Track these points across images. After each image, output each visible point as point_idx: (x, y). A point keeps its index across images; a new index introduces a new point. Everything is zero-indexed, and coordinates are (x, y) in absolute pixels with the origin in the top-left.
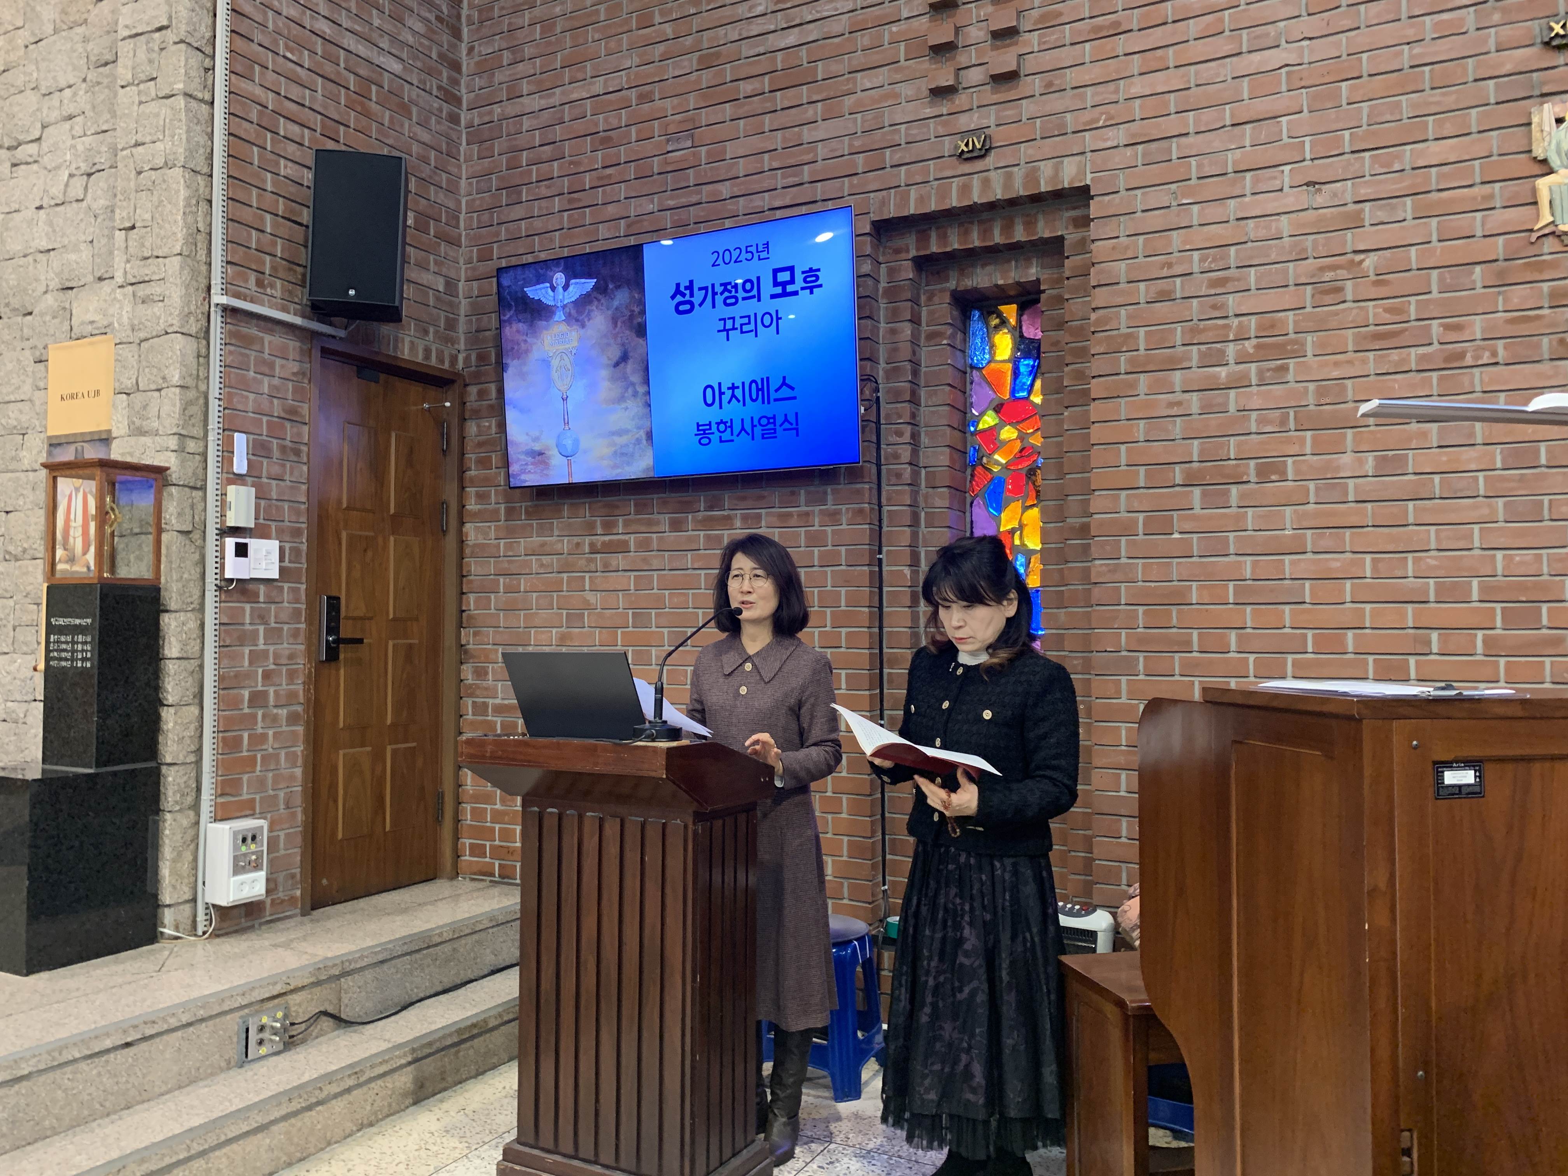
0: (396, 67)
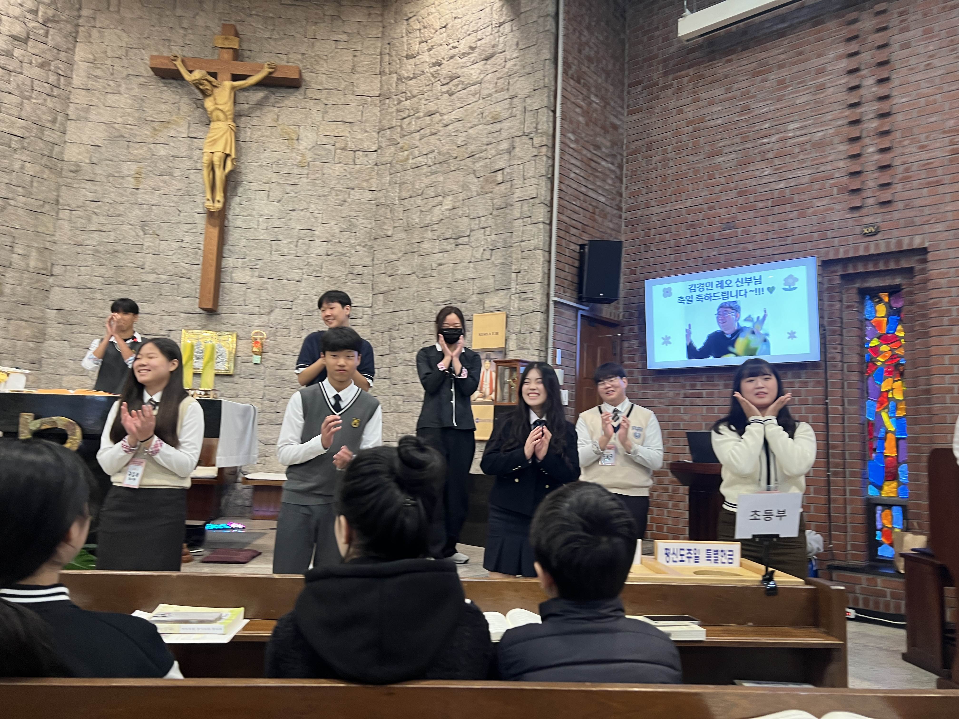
0: (603, 199)
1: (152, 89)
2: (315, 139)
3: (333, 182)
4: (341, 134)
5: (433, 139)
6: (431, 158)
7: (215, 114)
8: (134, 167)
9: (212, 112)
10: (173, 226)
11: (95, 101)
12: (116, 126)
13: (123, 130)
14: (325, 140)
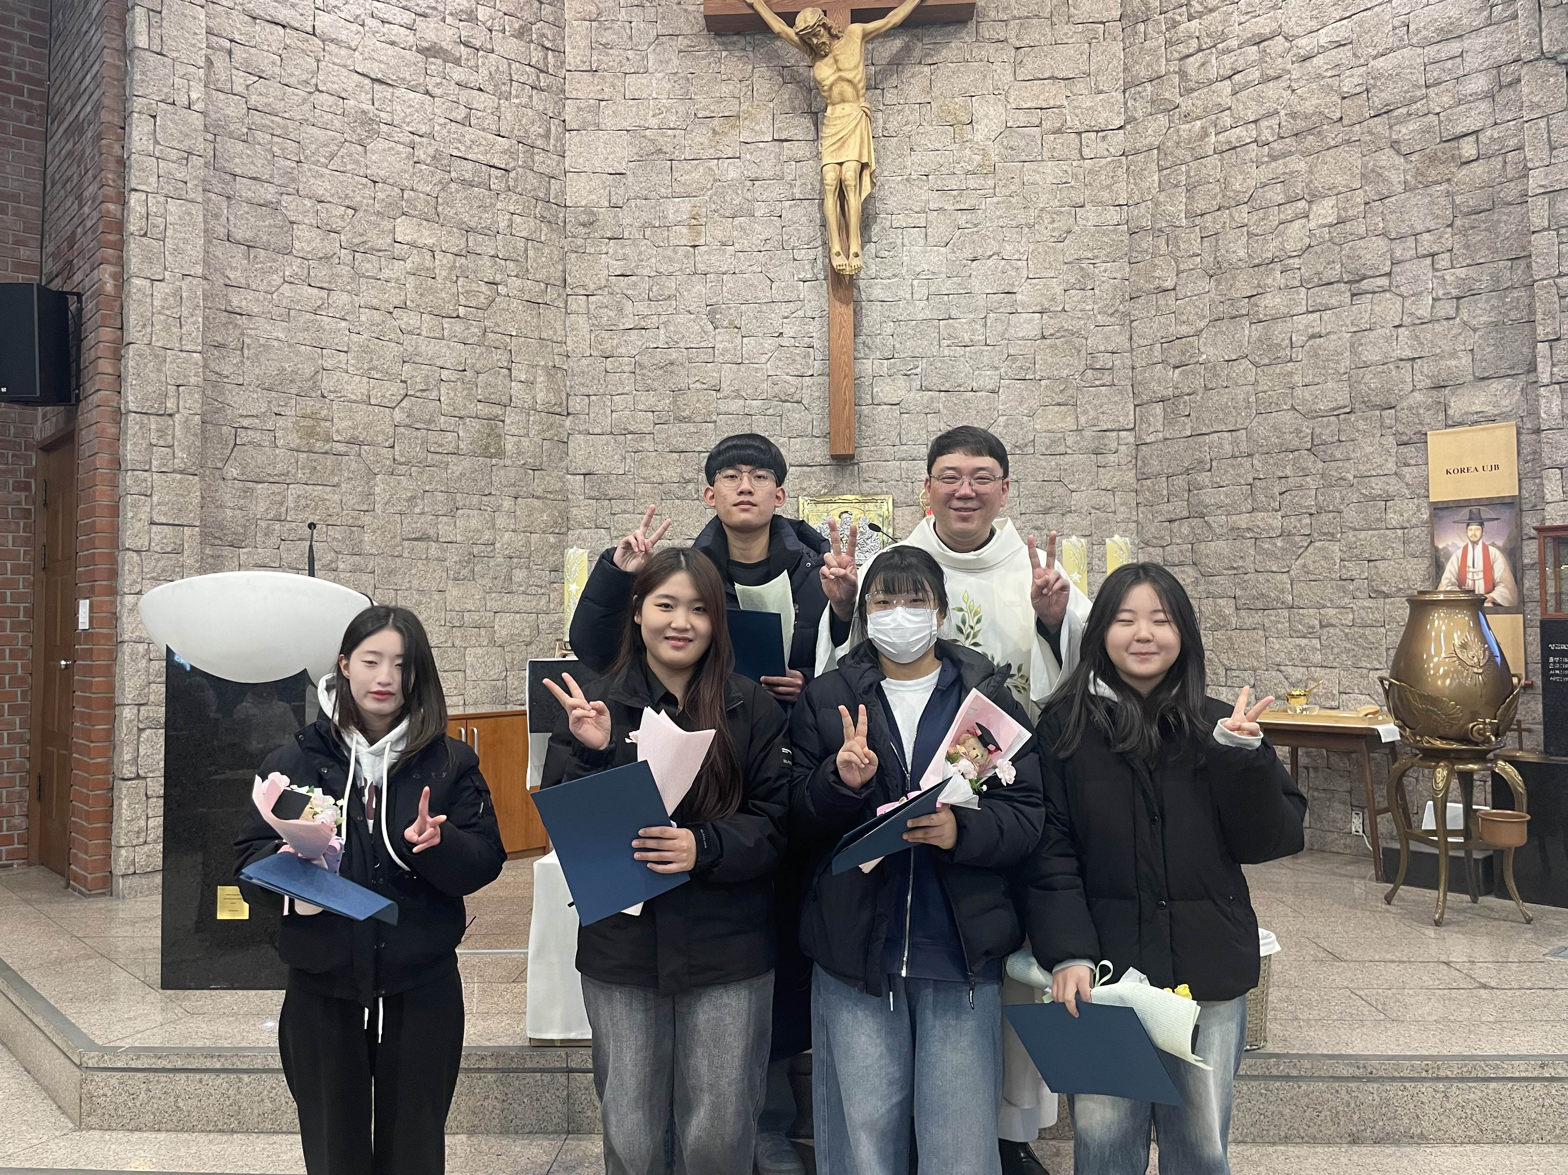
1: (703, 58)
2: (1003, 118)
3: (1044, 198)
4: (1052, 103)
5: (1271, 90)
6: (1271, 127)
7: (836, 90)
8: (686, 206)
9: (831, 88)
10: (764, 307)
11: (608, 93)
12: (648, 132)
13: (661, 140)
14: (1022, 118)
